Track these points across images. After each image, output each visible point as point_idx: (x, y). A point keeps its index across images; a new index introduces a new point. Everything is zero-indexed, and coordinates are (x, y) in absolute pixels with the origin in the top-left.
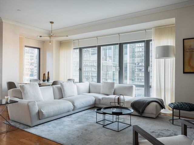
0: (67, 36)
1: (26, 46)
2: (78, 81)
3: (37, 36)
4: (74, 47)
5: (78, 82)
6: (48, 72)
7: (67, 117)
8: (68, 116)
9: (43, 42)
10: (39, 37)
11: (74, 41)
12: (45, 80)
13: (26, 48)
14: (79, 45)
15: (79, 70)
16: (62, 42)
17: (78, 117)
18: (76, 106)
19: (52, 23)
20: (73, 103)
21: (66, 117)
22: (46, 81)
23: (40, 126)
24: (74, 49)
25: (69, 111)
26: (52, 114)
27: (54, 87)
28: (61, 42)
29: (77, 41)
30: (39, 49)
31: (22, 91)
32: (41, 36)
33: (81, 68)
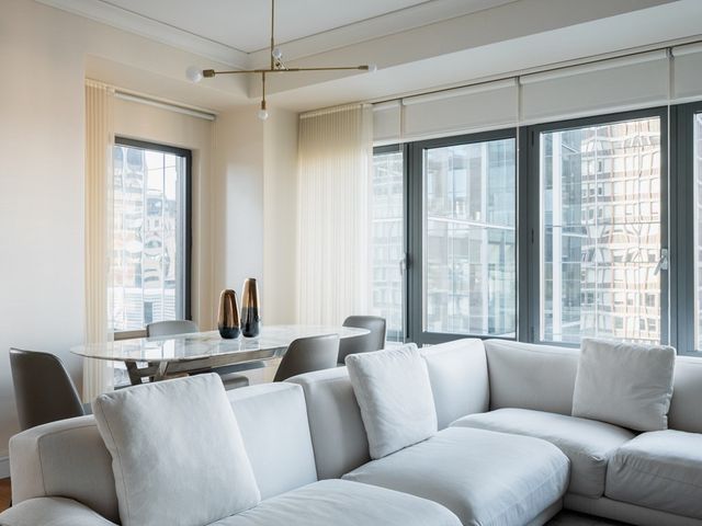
0: (366, 68)
1: (120, 140)
4: (375, 140)
6: (252, 285)
9: (210, 119)
10: (200, 77)
12: (235, 328)
14: (402, 127)
15: (404, 266)
16: (309, 116)
22: (241, 335)
24: (378, 150)
27: (313, 387)
28: (299, 114)
29: (396, 105)
30: (186, 154)
31: (109, 446)
32: (208, 73)
33: (415, 257)
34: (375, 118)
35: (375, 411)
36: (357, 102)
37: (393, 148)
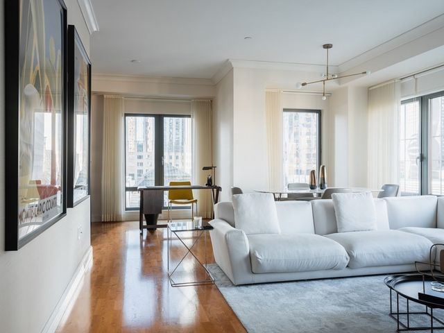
0: (365, 73)
1: (285, 110)
2: (417, 189)
3: (297, 85)
4: (402, 97)
5: (415, 195)
7: (330, 280)
8: (334, 280)
9: (328, 95)
10: (301, 86)
11: (404, 81)
12: (315, 186)
13: (287, 114)
14: (416, 90)
15: (419, 160)
16: (373, 88)
17: (357, 289)
18: (359, 257)
19: (327, 46)
20: (349, 249)
21: (326, 281)
23: (252, 287)
24: (403, 102)
25: (333, 268)
26: (283, 266)
27: (316, 204)
28: (368, 88)
29: (412, 78)
30: (319, 112)
32: (303, 84)
33: (425, 156)
34: (403, 86)
35: (340, 214)
36: (391, 80)
37: (411, 100)
